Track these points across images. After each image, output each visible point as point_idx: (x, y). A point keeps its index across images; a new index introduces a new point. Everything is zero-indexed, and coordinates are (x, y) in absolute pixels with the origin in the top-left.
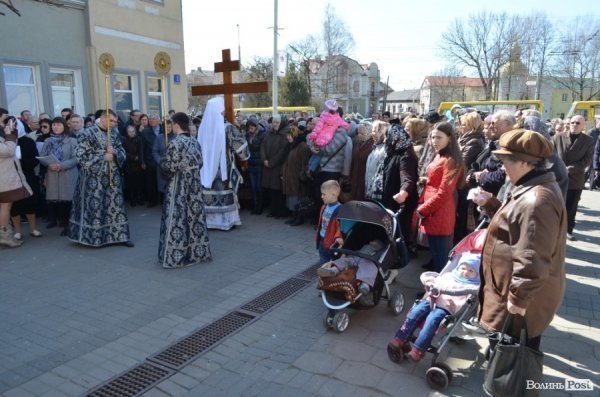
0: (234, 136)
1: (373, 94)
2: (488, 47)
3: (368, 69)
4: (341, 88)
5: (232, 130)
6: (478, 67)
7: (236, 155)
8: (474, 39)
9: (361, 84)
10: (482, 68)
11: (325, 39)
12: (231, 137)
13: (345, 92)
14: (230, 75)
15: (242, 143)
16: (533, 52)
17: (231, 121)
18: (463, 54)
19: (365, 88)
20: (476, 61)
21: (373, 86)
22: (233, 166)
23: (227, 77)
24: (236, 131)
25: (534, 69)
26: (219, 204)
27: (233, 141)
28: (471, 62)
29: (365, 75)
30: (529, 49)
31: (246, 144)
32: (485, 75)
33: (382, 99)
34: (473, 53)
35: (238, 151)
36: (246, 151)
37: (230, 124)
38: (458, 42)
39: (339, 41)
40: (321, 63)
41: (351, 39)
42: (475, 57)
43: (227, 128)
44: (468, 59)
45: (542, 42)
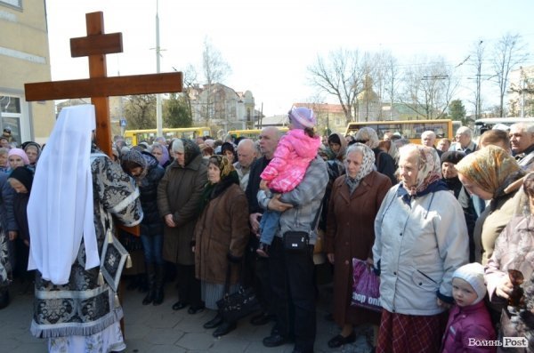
0: (111, 178)
1: (249, 119)
2: (345, 79)
3: (244, 96)
4: (220, 113)
5: (106, 167)
6: (339, 95)
7: (114, 215)
8: (334, 70)
9: (237, 109)
10: (342, 96)
11: (204, 67)
12: (103, 179)
13: (222, 117)
14: (102, 60)
15: (128, 194)
16: (383, 83)
17: (106, 149)
18: (325, 83)
19: (242, 112)
20: (337, 90)
21: (249, 111)
22: (110, 238)
23: (98, 65)
24: (116, 169)
25: (385, 97)
26: (76, 318)
27: (108, 188)
28: (333, 91)
29: (241, 102)
30: (380, 79)
31: (136, 194)
32: (345, 102)
33: (256, 123)
34: (333, 83)
35: (118, 209)
36: (134, 209)
37: (102, 155)
38: (321, 73)
39: (218, 69)
40: (201, 90)
41: (229, 67)
42: (335, 87)
43: (97, 162)
44: (329, 88)
45: (390, 74)
